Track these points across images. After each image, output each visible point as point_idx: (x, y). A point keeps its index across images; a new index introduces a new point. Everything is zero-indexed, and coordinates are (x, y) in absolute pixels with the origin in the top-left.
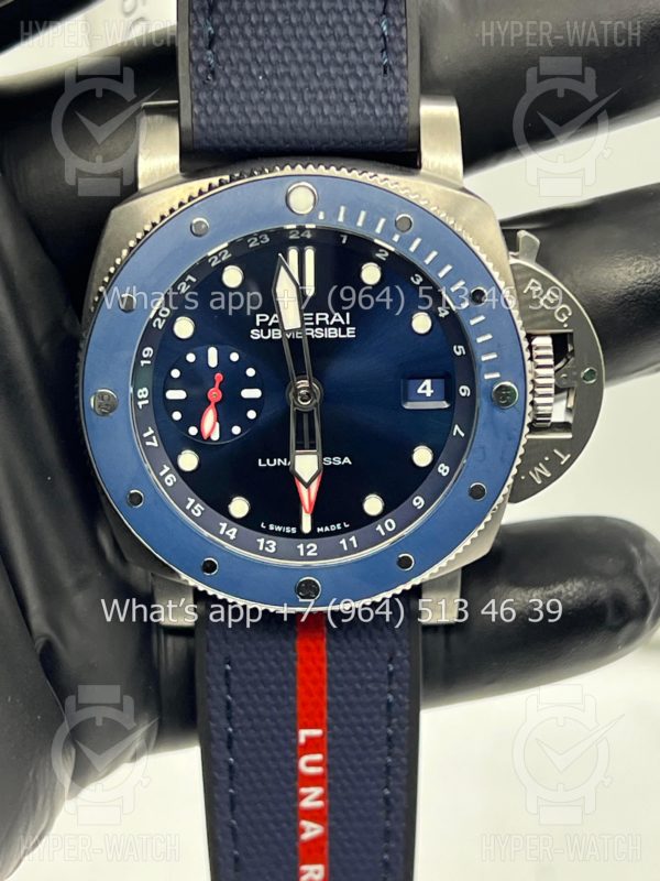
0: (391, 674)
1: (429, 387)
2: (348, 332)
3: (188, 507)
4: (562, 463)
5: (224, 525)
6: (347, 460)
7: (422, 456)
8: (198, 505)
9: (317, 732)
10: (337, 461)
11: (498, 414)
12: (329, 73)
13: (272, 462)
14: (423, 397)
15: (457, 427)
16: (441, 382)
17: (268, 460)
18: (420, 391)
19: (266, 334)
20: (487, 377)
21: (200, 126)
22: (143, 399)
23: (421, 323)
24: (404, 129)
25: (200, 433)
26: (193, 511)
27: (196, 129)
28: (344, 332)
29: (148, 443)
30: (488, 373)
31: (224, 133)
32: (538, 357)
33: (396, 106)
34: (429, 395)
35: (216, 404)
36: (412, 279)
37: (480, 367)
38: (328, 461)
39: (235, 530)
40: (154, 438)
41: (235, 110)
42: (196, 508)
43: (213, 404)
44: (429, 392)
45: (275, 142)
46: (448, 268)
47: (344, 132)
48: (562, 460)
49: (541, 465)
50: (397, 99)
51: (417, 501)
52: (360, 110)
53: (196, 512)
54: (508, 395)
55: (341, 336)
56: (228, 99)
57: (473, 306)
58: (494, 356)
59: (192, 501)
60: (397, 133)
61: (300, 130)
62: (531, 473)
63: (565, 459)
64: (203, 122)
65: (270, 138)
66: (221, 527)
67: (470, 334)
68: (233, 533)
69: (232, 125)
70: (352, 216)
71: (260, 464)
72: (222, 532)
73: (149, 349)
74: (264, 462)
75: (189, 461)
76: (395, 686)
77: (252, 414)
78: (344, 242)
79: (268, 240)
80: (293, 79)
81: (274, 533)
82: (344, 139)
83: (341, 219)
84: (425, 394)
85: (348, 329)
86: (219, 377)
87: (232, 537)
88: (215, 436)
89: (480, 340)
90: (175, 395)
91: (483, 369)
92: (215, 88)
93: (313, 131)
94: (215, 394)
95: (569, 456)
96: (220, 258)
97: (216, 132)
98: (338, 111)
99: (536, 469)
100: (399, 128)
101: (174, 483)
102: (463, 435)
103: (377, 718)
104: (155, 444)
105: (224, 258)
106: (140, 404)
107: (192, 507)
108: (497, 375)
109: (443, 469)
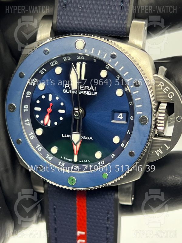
0: (108, 218)
1: (122, 116)
2: (95, 94)
3: (37, 147)
4: (167, 149)
5: (48, 155)
6: (91, 138)
7: (116, 140)
8: (41, 147)
9: (83, 233)
10: (88, 138)
11: (141, 126)
12: (103, 8)
13: (66, 136)
14: (119, 119)
15: (128, 131)
16: (125, 114)
17: (65, 135)
18: (118, 117)
19: (68, 91)
20: (138, 113)
21: (59, 23)
22: (26, 109)
23: (119, 93)
24: (125, 28)
25: (44, 123)
26: (38, 149)
27: (58, 23)
28: (93, 93)
29: (26, 124)
30: (138, 112)
31: (66, 25)
32: (160, 110)
33: (123, 20)
34: (121, 119)
35: (50, 113)
36: (117, 76)
37: (136, 109)
38: (85, 138)
39: (52, 157)
40: (29, 122)
41: (71, 18)
42: (40, 148)
43: (48, 113)
44: (121, 118)
45: (82, 30)
46: (127, 73)
47: (105, 28)
48: (167, 148)
49: (159, 149)
50: (123, 18)
51: (113, 155)
52: (111, 21)
53: (39, 149)
54: (144, 120)
55: (92, 95)
56: (69, 14)
57: (135, 87)
58: (141, 106)
59: (39, 146)
60: (123, 29)
61: (91, 26)
62: (156, 152)
63: (168, 148)
64: (60, 21)
65: (81, 28)
66: (47, 156)
67: (133, 97)
68: (51, 158)
69: (69, 23)
70: (96, 52)
71: (62, 136)
72: (47, 157)
73: (29, 92)
74: (64, 135)
75: (39, 132)
76: (109, 222)
77: (61, 119)
78: (95, 62)
79: (70, 59)
80: (91, 10)
81: (65, 161)
82: (105, 30)
83: (92, 52)
84: (120, 118)
85: (95, 92)
86: (51, 104)
87: (50, 159)
88: (49, 125)
89: (136, 99)
90: (38, 109)
91: (137, 110)
92: (65, 10)
93: (95, 26)
94: (49, 110)
95: (170, 147)
96: (54, 63)
97: (64, 25)
98: (104, 21)
99: (158, 150)
100: (123, 27)
101: (34, 139)
102: (130, 133)
103: (103, 232)
104: (29, 125)
105: (55, 64)
106: (25, 110)
107: (38, 147)
108: (141, 113)
109: (122, 145)
